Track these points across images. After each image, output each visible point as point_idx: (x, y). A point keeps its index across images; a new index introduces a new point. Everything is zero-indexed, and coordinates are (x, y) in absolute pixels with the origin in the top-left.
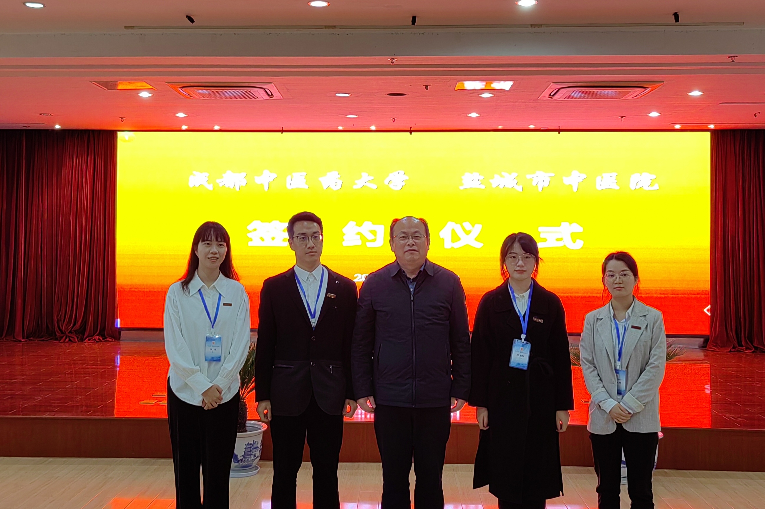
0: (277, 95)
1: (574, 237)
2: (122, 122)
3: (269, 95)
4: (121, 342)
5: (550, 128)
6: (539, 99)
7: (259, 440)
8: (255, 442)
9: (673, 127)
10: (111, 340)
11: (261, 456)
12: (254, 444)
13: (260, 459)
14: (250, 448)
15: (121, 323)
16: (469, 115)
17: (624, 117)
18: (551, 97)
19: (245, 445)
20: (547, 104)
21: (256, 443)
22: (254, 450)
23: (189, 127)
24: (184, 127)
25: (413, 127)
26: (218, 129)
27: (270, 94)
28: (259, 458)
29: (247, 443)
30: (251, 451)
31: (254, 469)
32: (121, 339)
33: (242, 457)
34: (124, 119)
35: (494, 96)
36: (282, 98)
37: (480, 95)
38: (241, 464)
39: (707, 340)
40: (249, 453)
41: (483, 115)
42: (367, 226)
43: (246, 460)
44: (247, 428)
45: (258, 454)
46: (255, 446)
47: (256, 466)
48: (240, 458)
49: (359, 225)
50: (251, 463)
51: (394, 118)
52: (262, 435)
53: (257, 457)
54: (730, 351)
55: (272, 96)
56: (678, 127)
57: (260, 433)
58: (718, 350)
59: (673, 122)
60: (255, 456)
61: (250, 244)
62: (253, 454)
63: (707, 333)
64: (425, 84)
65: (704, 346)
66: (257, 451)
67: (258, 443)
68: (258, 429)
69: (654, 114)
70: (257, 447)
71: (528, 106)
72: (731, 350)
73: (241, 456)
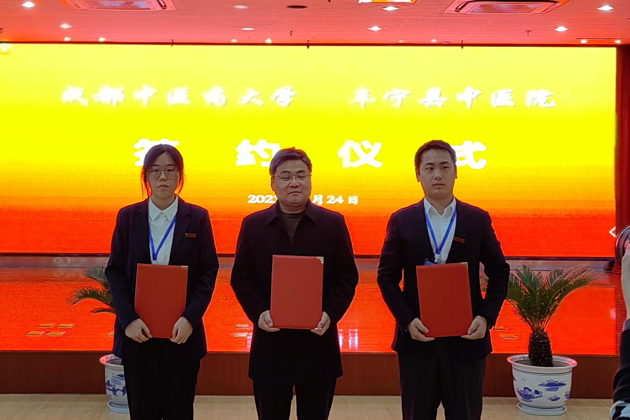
0: (170, 6)
1: (477, 156)
3: (161, 6)
5: (453, 42)
6: (445, 12)
9: (579, 42)
16: (371, 29)
17: (530, 32)
18: (457, 10)
20: (453, 17)
23: (72, 39)
24: (67, 39)
25: (311, 40)
26: (103, 41)
27: (163, 5)
34: (3, 30)
36: (175, 9)
37: (384, 8)
39: (612, 263)
41: (384, 28)
42: (261, 145)
49: (253, 143)
51: (291, 32)
55: (165, 7)
56: (584, 42)
59: (580, 37)
61: (137, 163)
63: (612, 257)
65: (609, 269)
69: (561, 29)
71: (432, 20)
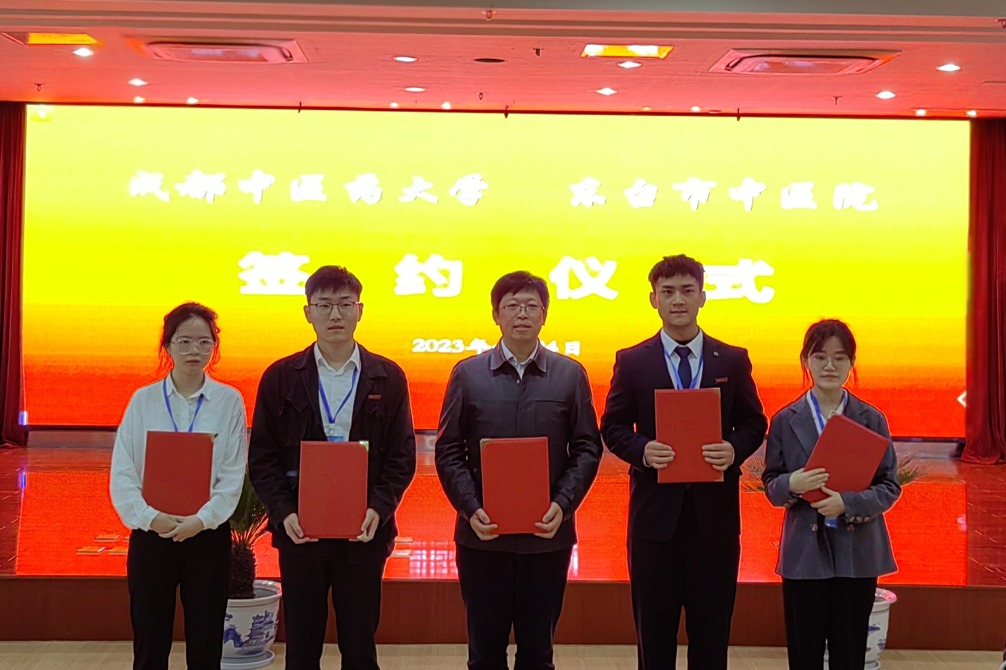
0: (298, 57)
1: (760, 282)
2: (39, 90)
3: (285, 57)
4: (28, 448)
5: (724, 111)
6: (710, 70)
7: (275, 610)
8: (269, 613)
9: (914, 112)
10: (12, 446)
11: (277, 636)
12: (267, 616)
13: (276, 641)
14: (260, 623)
15: (29, 419)
16: (599, 92)
17: (839, 98)
18: (729, 68)
19: (253, 618)
20: (722, 78)
21: (270, 615)
22: (266, 627)
23: (146, 100)
24: (139, 100)
25: (512, 106)
26: (195, 104)
27: (288, 55)
28: (273, 639)
29: (255, 615)
30: (262, 628)
31: (266, 655)
32: (29, 443)
33: (248, 638)
34: (42, 86)
35: (641, 66)
36: (306, 61)
37: (619, 65)
38: (246, 648)
39: (961, 447)
40: (259, 631)
41: (621, 91)
42: (435, 263)
43: (254, 641)
44: (255, 592)
45: (272, 632)
46: (268, 620)
47: (269, 652)
48: (244, 639)
49: (421, 260)
50: (262, 646)
51: (481, 94)
52: (278, 602)
53: (271, 638)
54: (997, 463)
55: (290, 59)
56: (921, 113)
57: (275, 600)
58: (978, 462)
59: (914, 106)
60: (267, 636)
61: (244, 290)
62: (266, 632)
63: (963, 435)
64: (535, 48)
65: (957, 456)
66: (271, 628)
67: (272, 616)
68: (273, 593)
69: (886, 95)
70: (271, 622)
71: (692, 80)
72: (997, 461)
73: (246, 636)
